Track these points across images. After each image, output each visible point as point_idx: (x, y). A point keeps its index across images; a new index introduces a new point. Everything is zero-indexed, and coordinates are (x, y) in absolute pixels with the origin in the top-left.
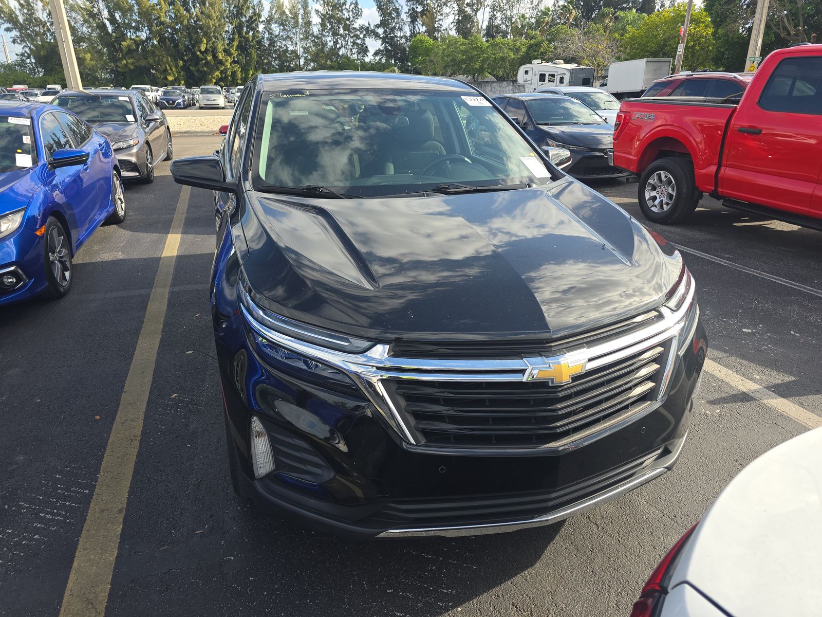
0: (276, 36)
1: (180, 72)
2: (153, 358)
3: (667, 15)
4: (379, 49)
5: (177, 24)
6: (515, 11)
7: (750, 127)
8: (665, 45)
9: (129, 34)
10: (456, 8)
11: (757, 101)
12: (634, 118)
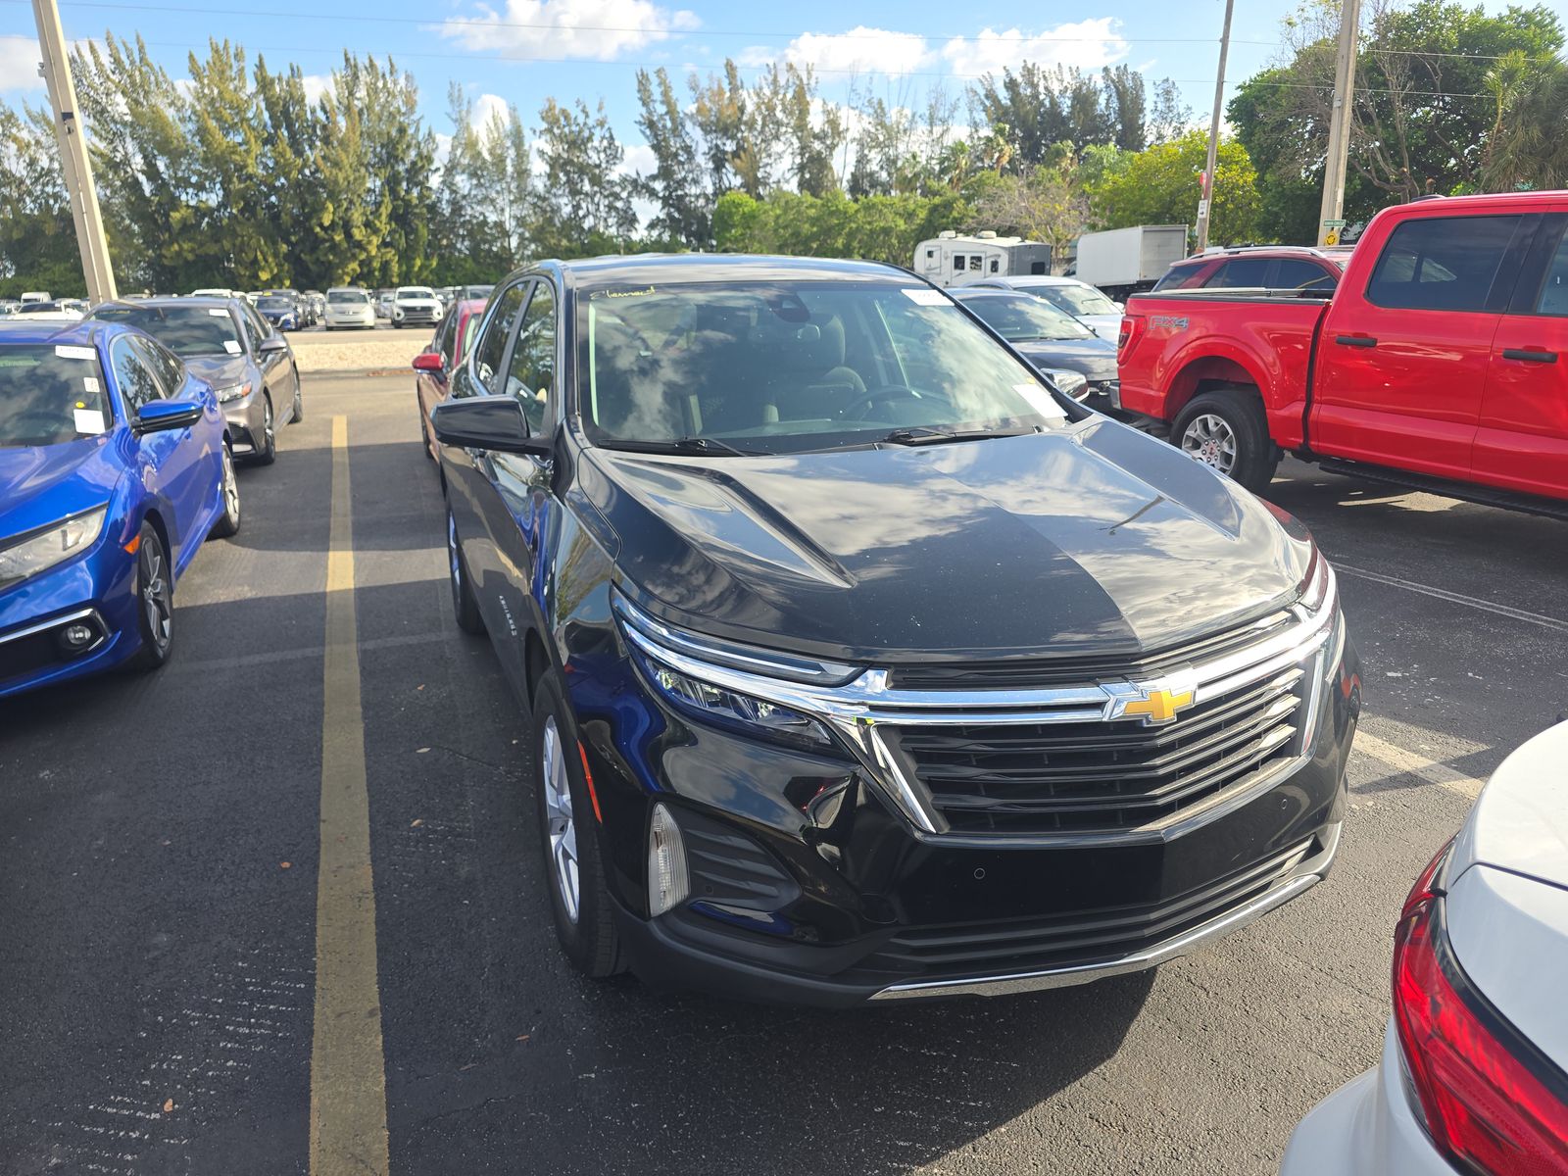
0: (464, 197)
1: (282, 265)
2: (360, 762)
3: (1172, 150)
4: (658, 218)
5: (277, 178)
6: (902, 148)
7: (1356, 335)
8: (1173, 203)
9: (184, 197)
10: (796, 144)
11: (1363, 292)
12: (1151, 327)
